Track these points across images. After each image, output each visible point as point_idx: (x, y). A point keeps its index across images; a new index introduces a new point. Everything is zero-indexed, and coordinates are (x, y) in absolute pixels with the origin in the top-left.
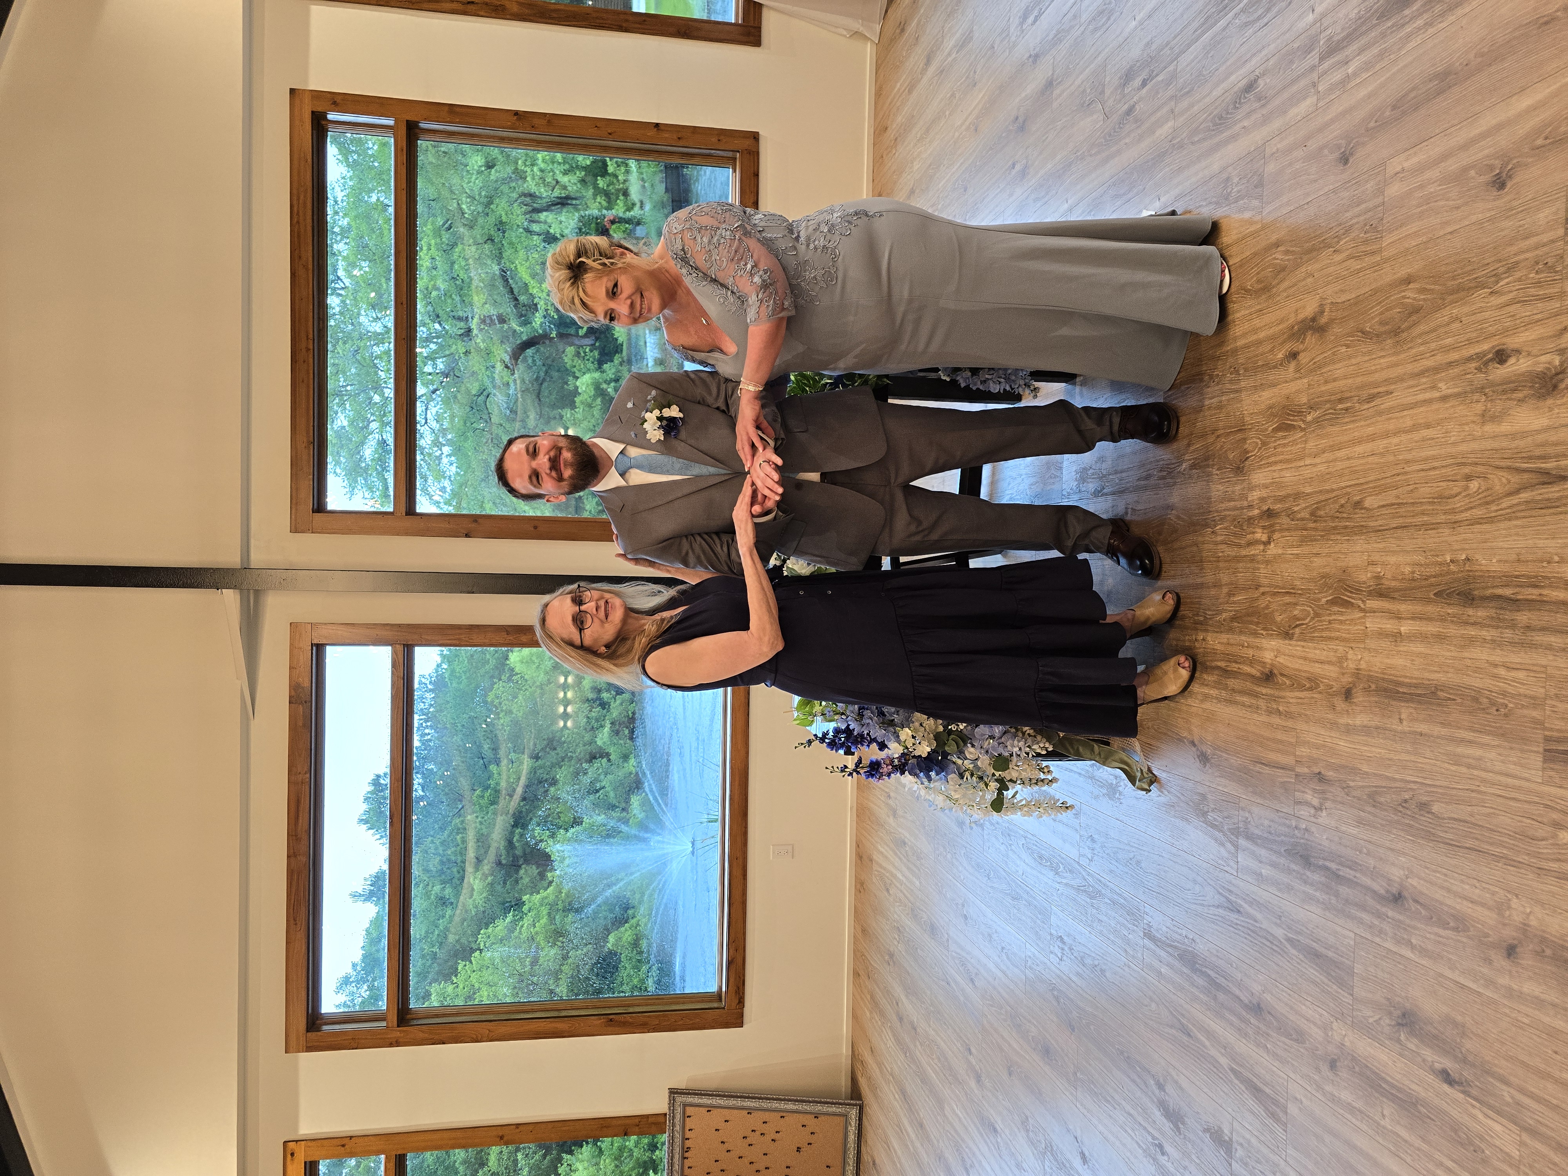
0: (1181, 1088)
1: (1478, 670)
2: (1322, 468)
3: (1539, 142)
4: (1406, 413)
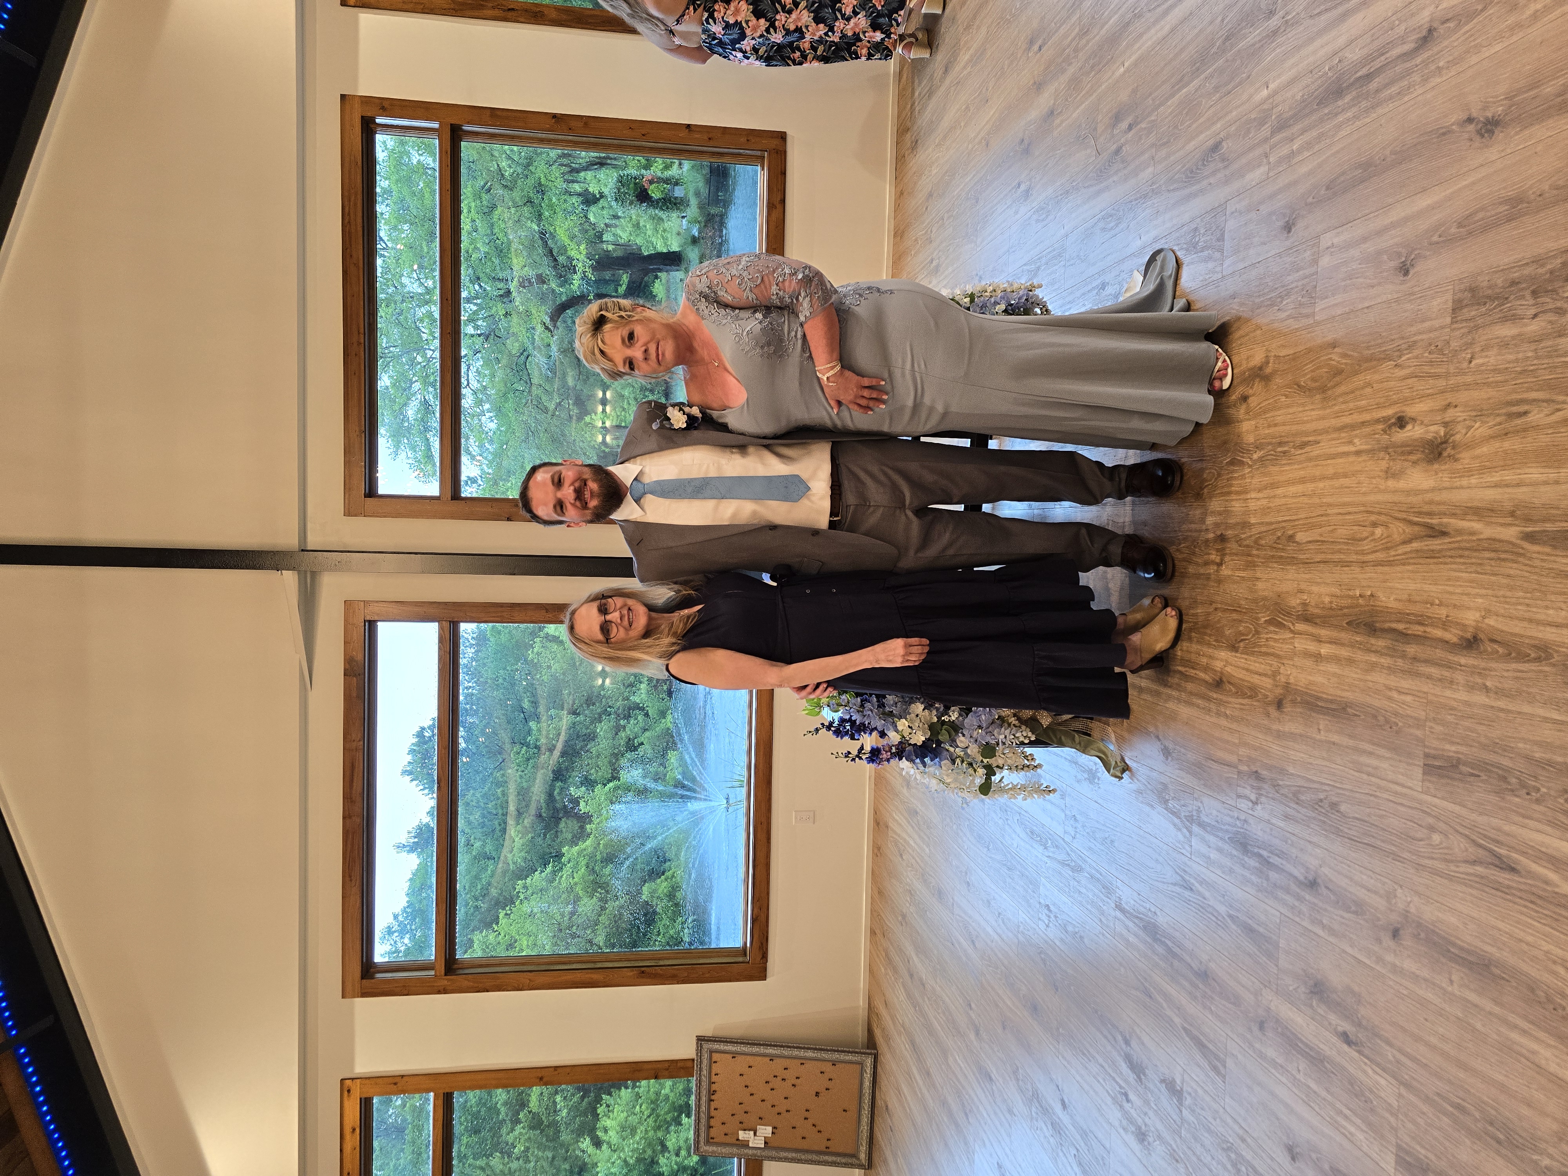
0: (1143, 1044)
1: (1377, 692)
2: (1264, 502)
3: (1435, 238)
4: (1329, 462)
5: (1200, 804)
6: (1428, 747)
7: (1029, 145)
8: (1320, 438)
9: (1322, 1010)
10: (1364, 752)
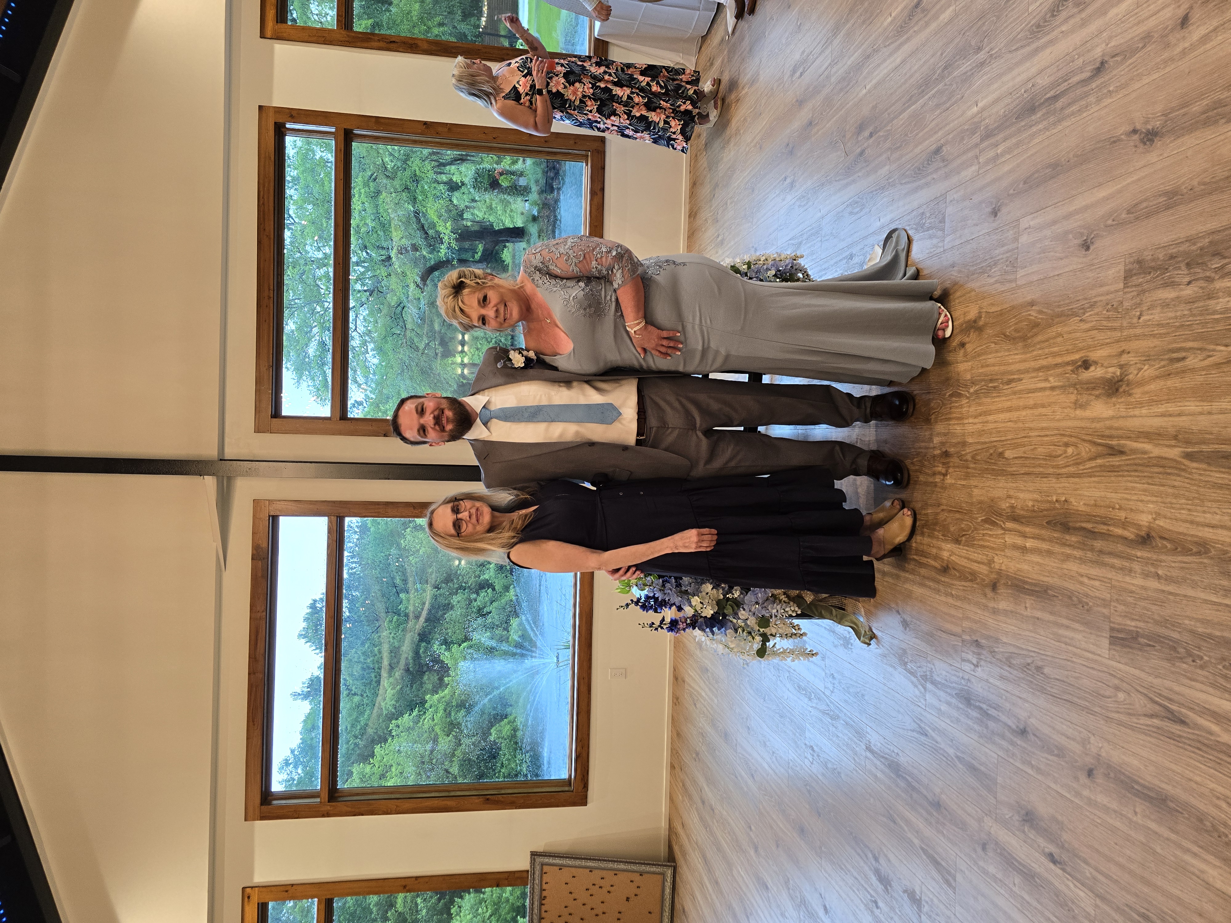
0: (889, 861)
1: (1072, 577)
2: (979, 426)
3: (1110, 222)
4: (1030, 395)
5: (932, 666)
6: (1114, 623)
7: (793, 148)
8: (1022, 376)
9: (1032, 834)
10: (1062, 626)
